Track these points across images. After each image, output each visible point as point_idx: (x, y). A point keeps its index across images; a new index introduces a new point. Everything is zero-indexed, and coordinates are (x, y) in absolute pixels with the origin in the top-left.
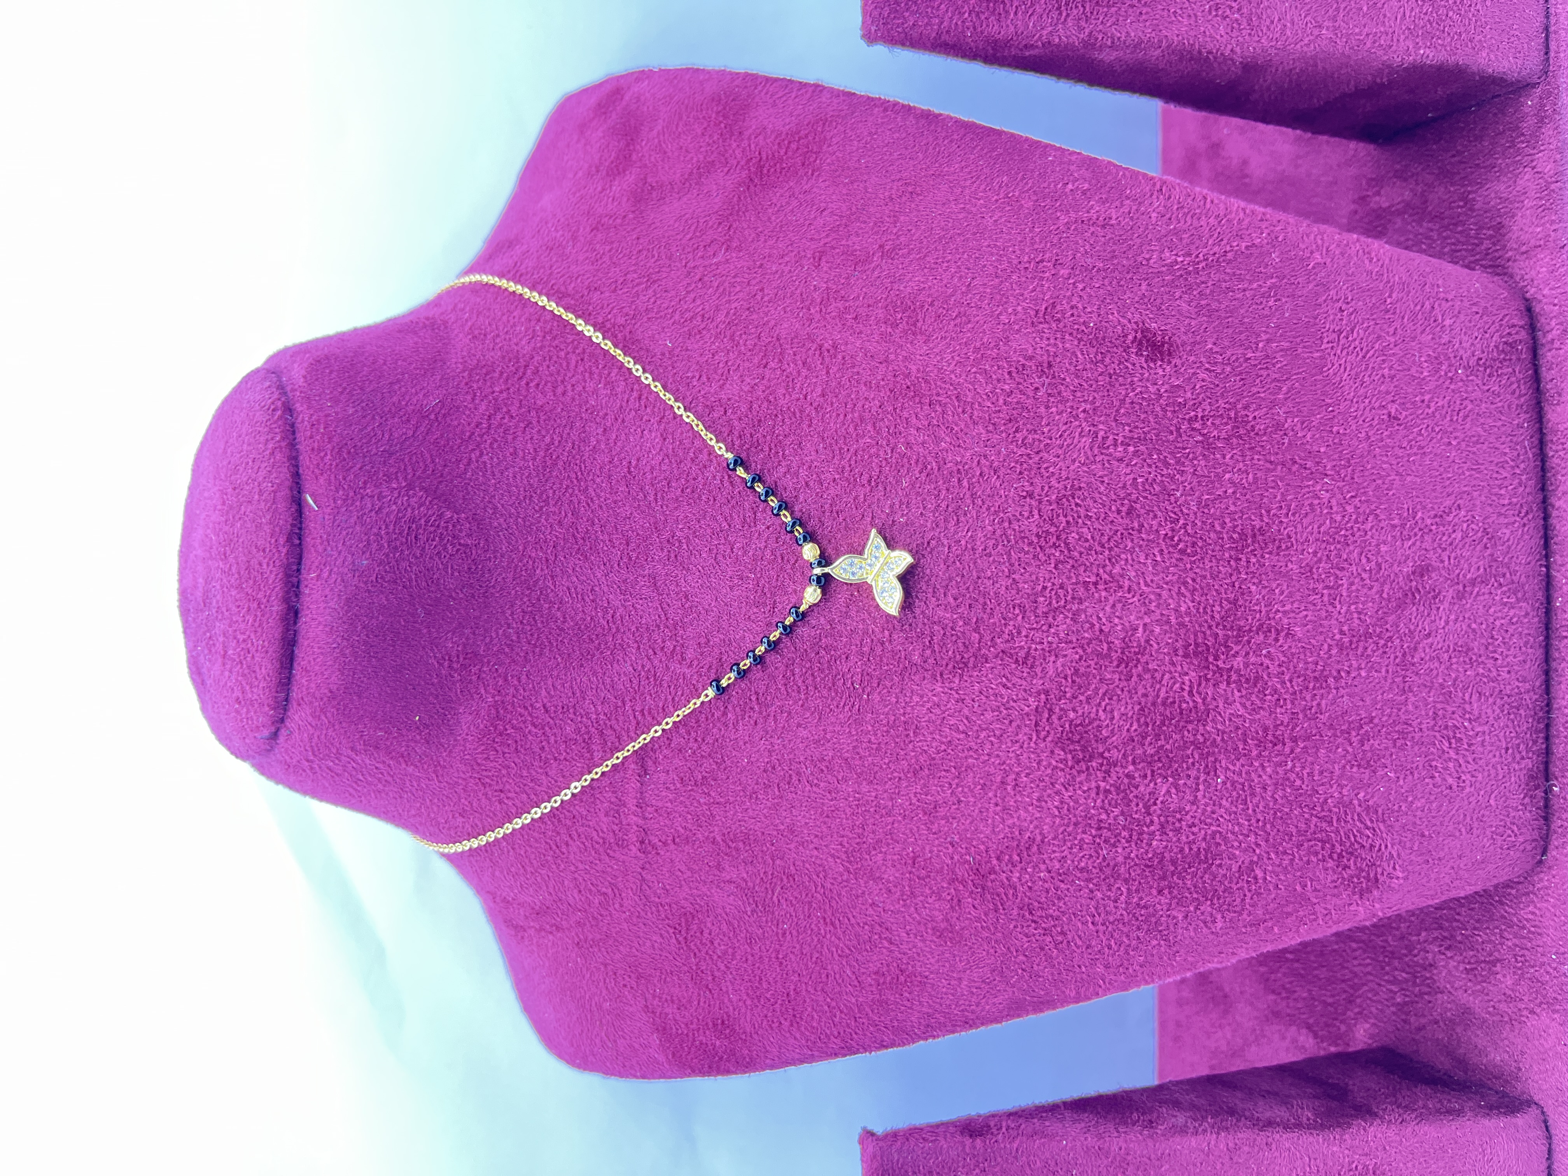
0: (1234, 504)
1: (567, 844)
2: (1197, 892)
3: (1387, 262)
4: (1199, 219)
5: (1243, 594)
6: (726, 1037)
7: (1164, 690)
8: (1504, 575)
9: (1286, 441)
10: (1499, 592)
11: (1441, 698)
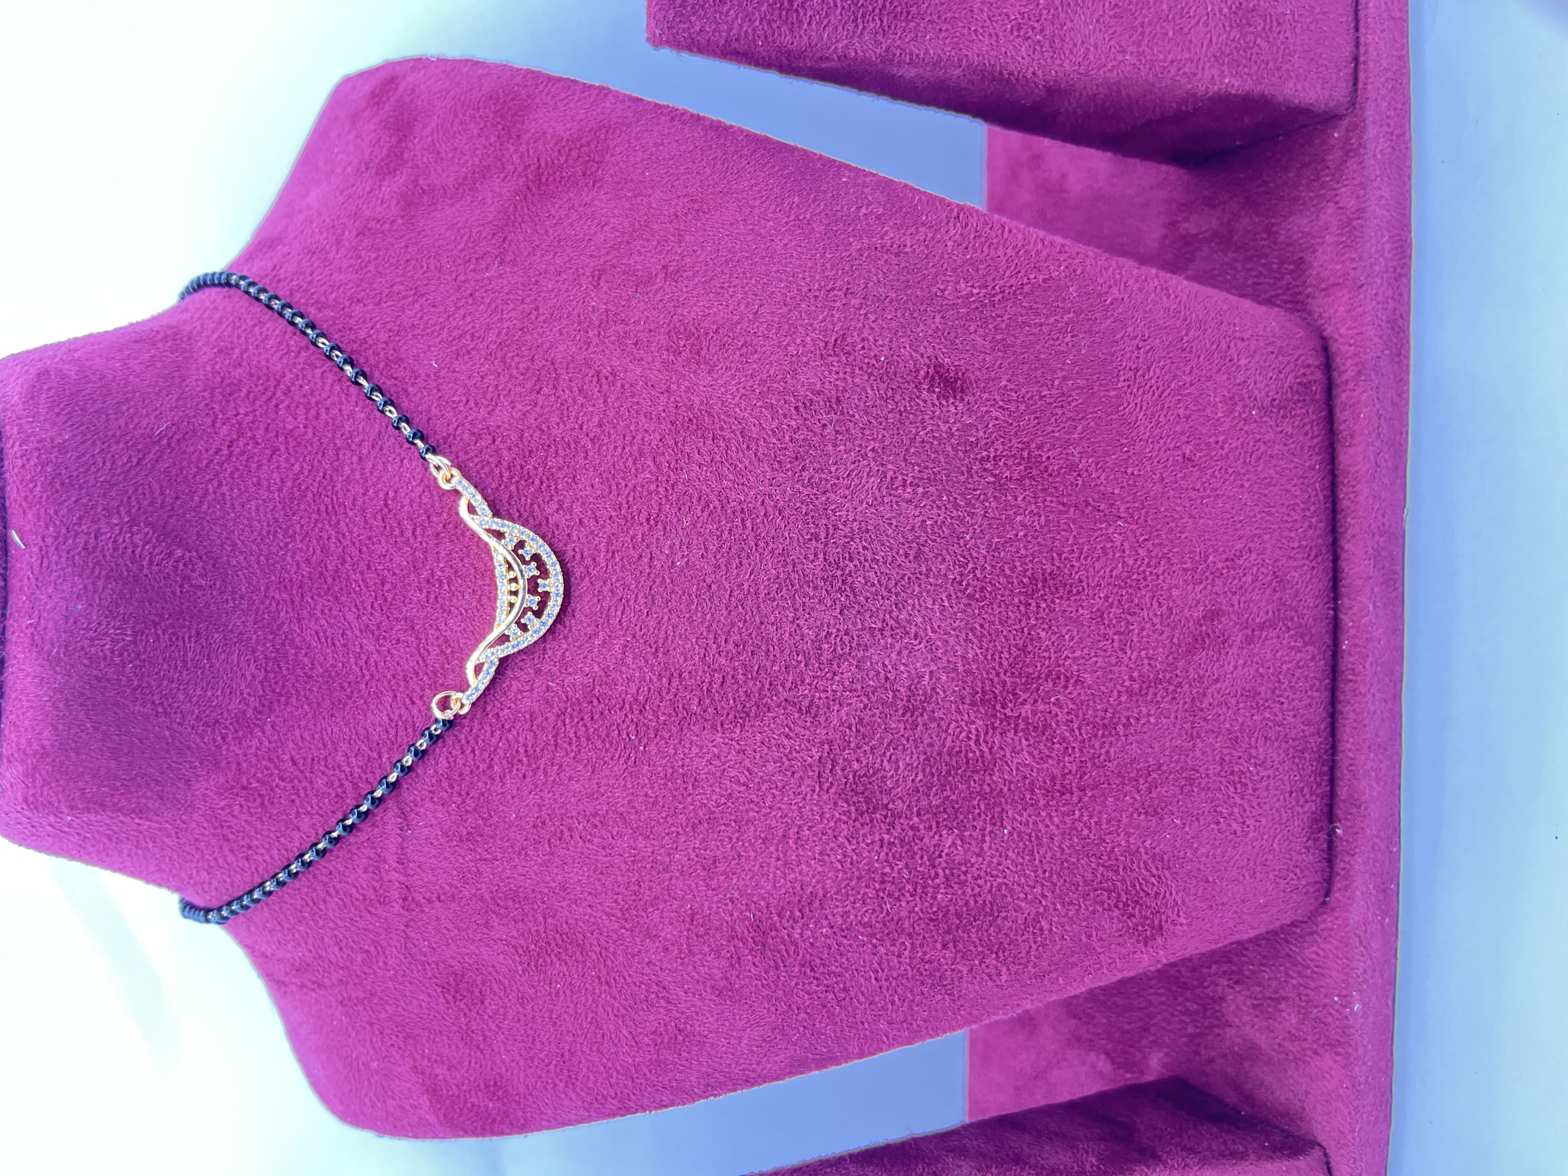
0: (1026, 548)
1: (324, 901)
2: (982, 946)
3: (1185, 298)
4: (996, 249)
5: (1032, 640)
6: (499, 1099)
7: (950, 738)
8: (1292, 619)
9: (1080, 482)
10: (1287, 636)
11: (1228, 744)
